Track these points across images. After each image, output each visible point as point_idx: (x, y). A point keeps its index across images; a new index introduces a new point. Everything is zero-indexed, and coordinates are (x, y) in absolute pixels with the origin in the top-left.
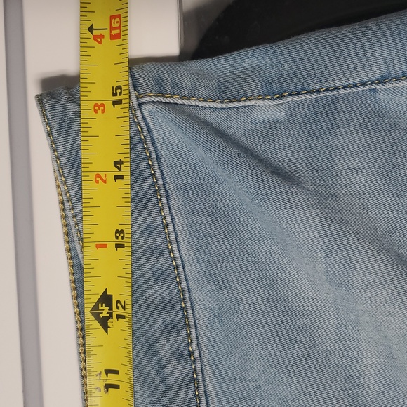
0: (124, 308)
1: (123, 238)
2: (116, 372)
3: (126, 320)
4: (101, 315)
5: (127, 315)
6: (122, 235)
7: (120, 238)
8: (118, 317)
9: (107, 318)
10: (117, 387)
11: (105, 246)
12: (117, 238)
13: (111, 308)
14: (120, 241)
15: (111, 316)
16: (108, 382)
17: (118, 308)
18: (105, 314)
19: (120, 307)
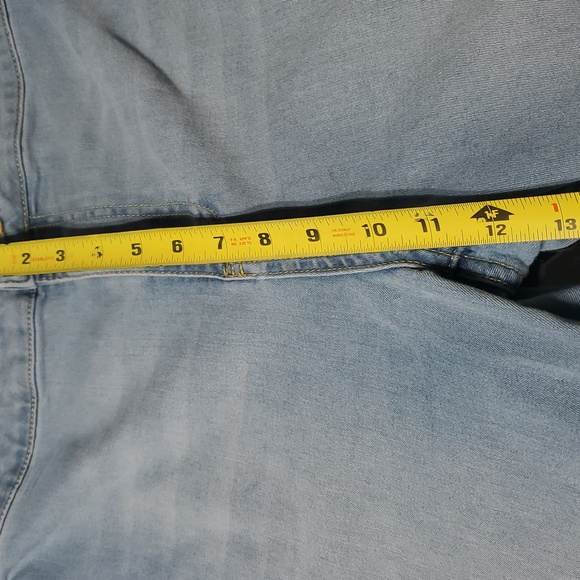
0: (499, 234)
1: (568, 228)
2: (438, 229)
3: (490, 237)
4: (486, 212)
5: (493, 237)
6: (571, 227)
7: (567, 224)
8: (490, 227)
9: (485, 217)
10: (425, 230)
11: (556, 210)
12: (567, 221)
13: (495, 219)
14: (565, 225)
15: (488, 220)
16: (426, 221)
17: (498, 226)
18: (489, 215)
19: (499, 229)
